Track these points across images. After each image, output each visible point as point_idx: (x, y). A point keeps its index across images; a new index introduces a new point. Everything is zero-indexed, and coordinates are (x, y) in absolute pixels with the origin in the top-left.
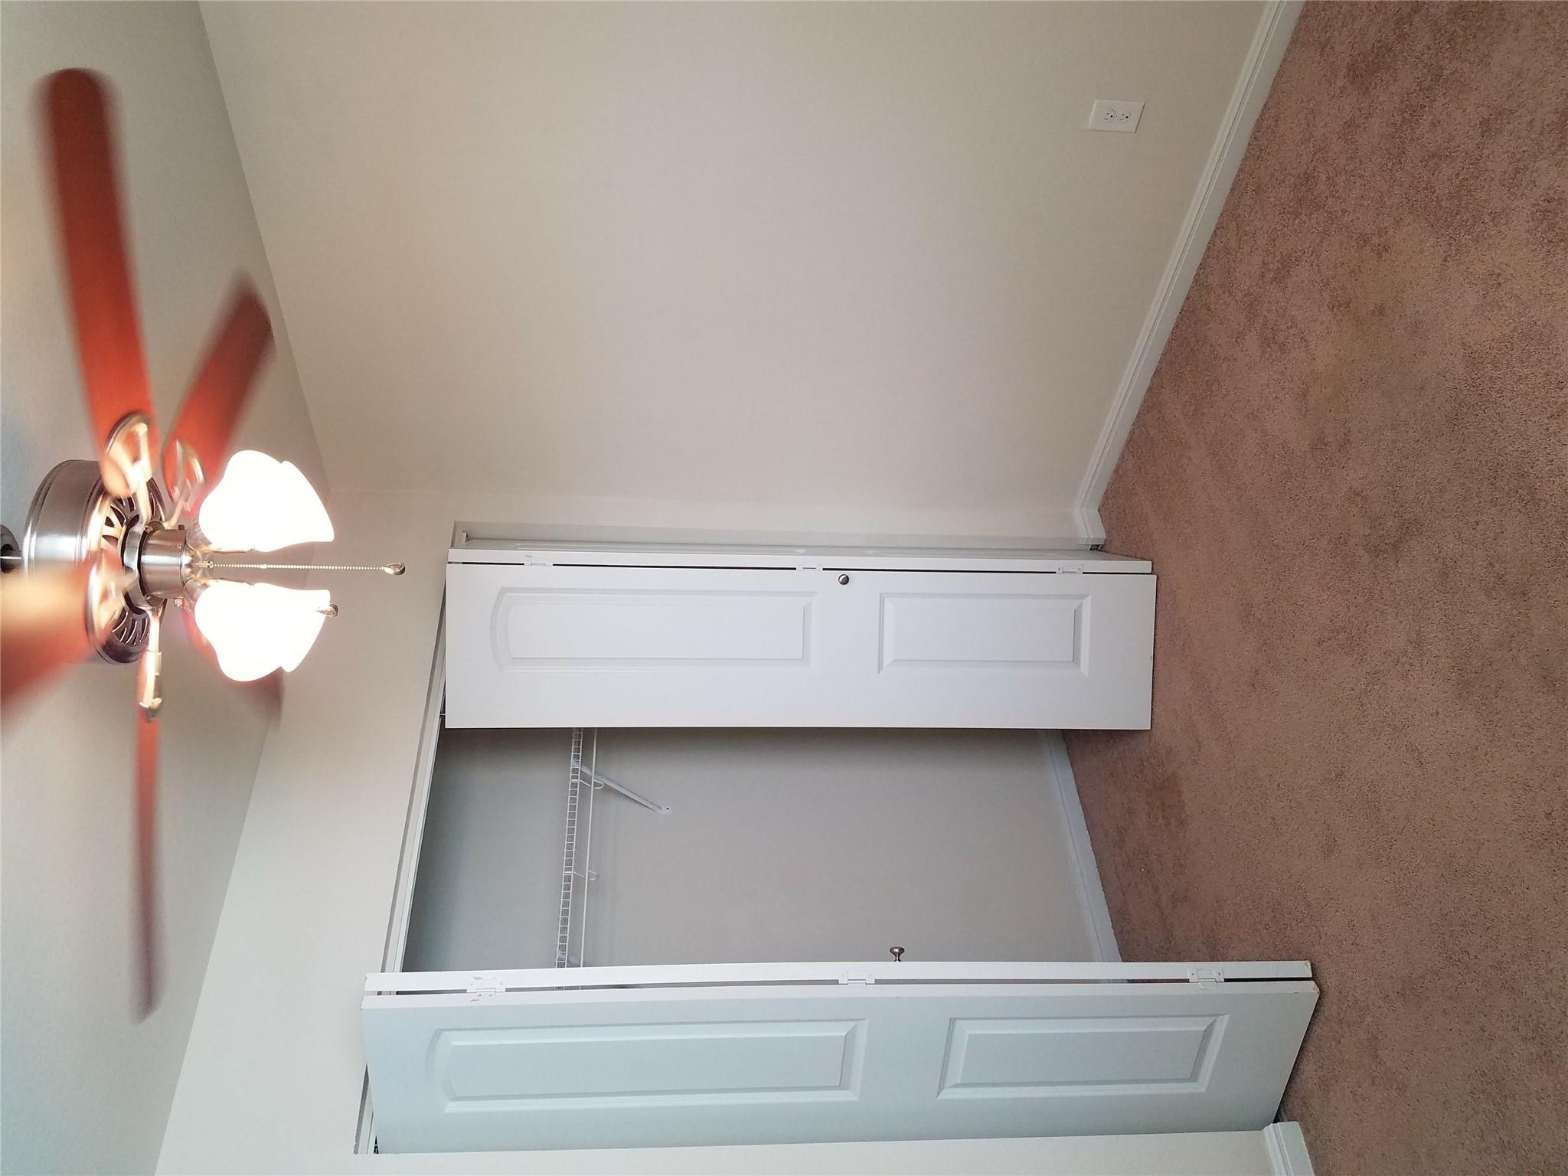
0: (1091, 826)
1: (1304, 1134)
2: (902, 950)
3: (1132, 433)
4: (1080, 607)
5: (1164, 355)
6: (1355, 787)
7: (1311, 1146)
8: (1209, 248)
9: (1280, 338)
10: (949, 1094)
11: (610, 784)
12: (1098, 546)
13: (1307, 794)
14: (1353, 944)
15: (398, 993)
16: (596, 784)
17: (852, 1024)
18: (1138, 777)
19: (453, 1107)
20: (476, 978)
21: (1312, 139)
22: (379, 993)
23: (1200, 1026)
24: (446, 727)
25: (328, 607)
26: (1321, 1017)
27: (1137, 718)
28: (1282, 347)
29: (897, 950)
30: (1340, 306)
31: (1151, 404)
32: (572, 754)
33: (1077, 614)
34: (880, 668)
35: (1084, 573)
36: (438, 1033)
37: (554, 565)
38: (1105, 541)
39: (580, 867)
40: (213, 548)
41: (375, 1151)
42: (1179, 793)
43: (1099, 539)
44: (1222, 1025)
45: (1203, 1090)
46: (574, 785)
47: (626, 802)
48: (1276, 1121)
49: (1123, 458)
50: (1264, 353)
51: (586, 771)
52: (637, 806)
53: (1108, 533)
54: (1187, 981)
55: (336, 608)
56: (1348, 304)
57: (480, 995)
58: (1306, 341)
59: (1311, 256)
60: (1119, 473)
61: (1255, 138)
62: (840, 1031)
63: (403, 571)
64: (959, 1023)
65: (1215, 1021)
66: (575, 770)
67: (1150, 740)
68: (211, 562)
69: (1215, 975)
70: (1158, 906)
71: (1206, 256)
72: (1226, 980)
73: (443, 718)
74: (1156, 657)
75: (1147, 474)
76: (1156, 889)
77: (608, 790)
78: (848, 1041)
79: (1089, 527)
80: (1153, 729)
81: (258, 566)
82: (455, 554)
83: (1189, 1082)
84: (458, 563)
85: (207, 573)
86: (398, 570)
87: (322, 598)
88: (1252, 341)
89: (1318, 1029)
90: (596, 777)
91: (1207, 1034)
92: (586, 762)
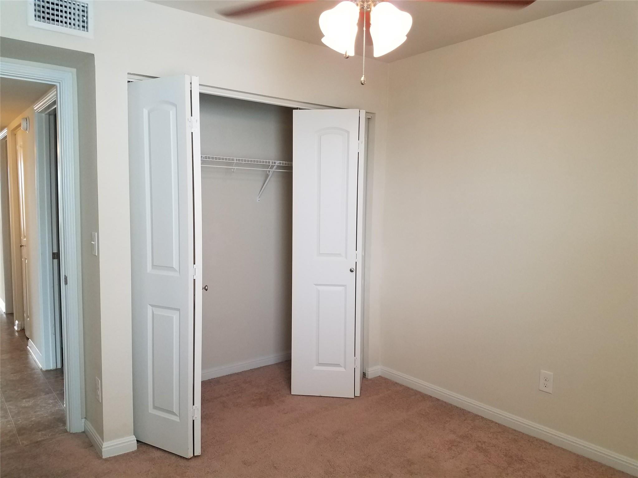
0: (252, 371)
1: (133, 451)
2: (206, 290)
3: (412, 389)
4: (341, 366)
5: (445, 402)
6: (271, 474)
7: (128, 454)
8: (490, 420)
9: (454, 448)
10: (150, 309)
11: (270, 176)
12: (365, 375)
13: (268, 455)
14: (208, 472)
15: (191, 91)
16: (269, 171)
17: (178, 270)
18: (272, 389)
19: (145, 112)
20: (197, 120)
21: (537, 462)
22: (191, 83)
23: (175, 409)
24: (293, 110)
25: (348, 55)
26: (179, 459)
27: (296, 389)
28: (450, 449)
29: (206, 288)
30: (468, 472)
31: (425, 397)
32: (282, 162)
33: (338, 365)
34: (316, 285)
35: (355, 368)
36: (175, 105)
37: (358, 153)
38: (367, 378)
39: (237, 165)
40: (373, 8)
41: (128, 81)
42: (266, 405)
43: (368, 376)
44: (176, 419)
45: (150, 411)
46: (269, 162)
47: (261, 184)
48: (137, 440)
49: (401, 386)
50: (447, 442)
51: (275, 167)
52: (261, 188)
53: (371, 380)
54: (194, 405)
55: (347, 58)
56: (469, 475)
57: (190, 122)
58: (453, 458)
59: (488, 461)
60: (395, 384)
61: (537, 439)
62: (175, 265)
63: (362, 84)
64: (178, 312)
65: (177, 416)
66: (275, 163)
67: (287, 394)
68: (366, 8)
69: (196, 416)
70: (221, 396)
71: (486, 420)
72: (193, 421)
73: (297, 109)
74: (321, 398)
75: (395, 395)
76: (228, 395)
77: (267, 176)
78: (171, 268)
79: (373, 372)
80: (292, 396)
81: (365, 27)
82: (363, 113)
83: (153, 405)
84: (359, 115)
85: (362, 6)
86: (363, 82)
87: (351, 53)
88: (452, 437)
89: (174, 457)
90: (272, 171)
91: (172, 413)
92: (279, 167)
